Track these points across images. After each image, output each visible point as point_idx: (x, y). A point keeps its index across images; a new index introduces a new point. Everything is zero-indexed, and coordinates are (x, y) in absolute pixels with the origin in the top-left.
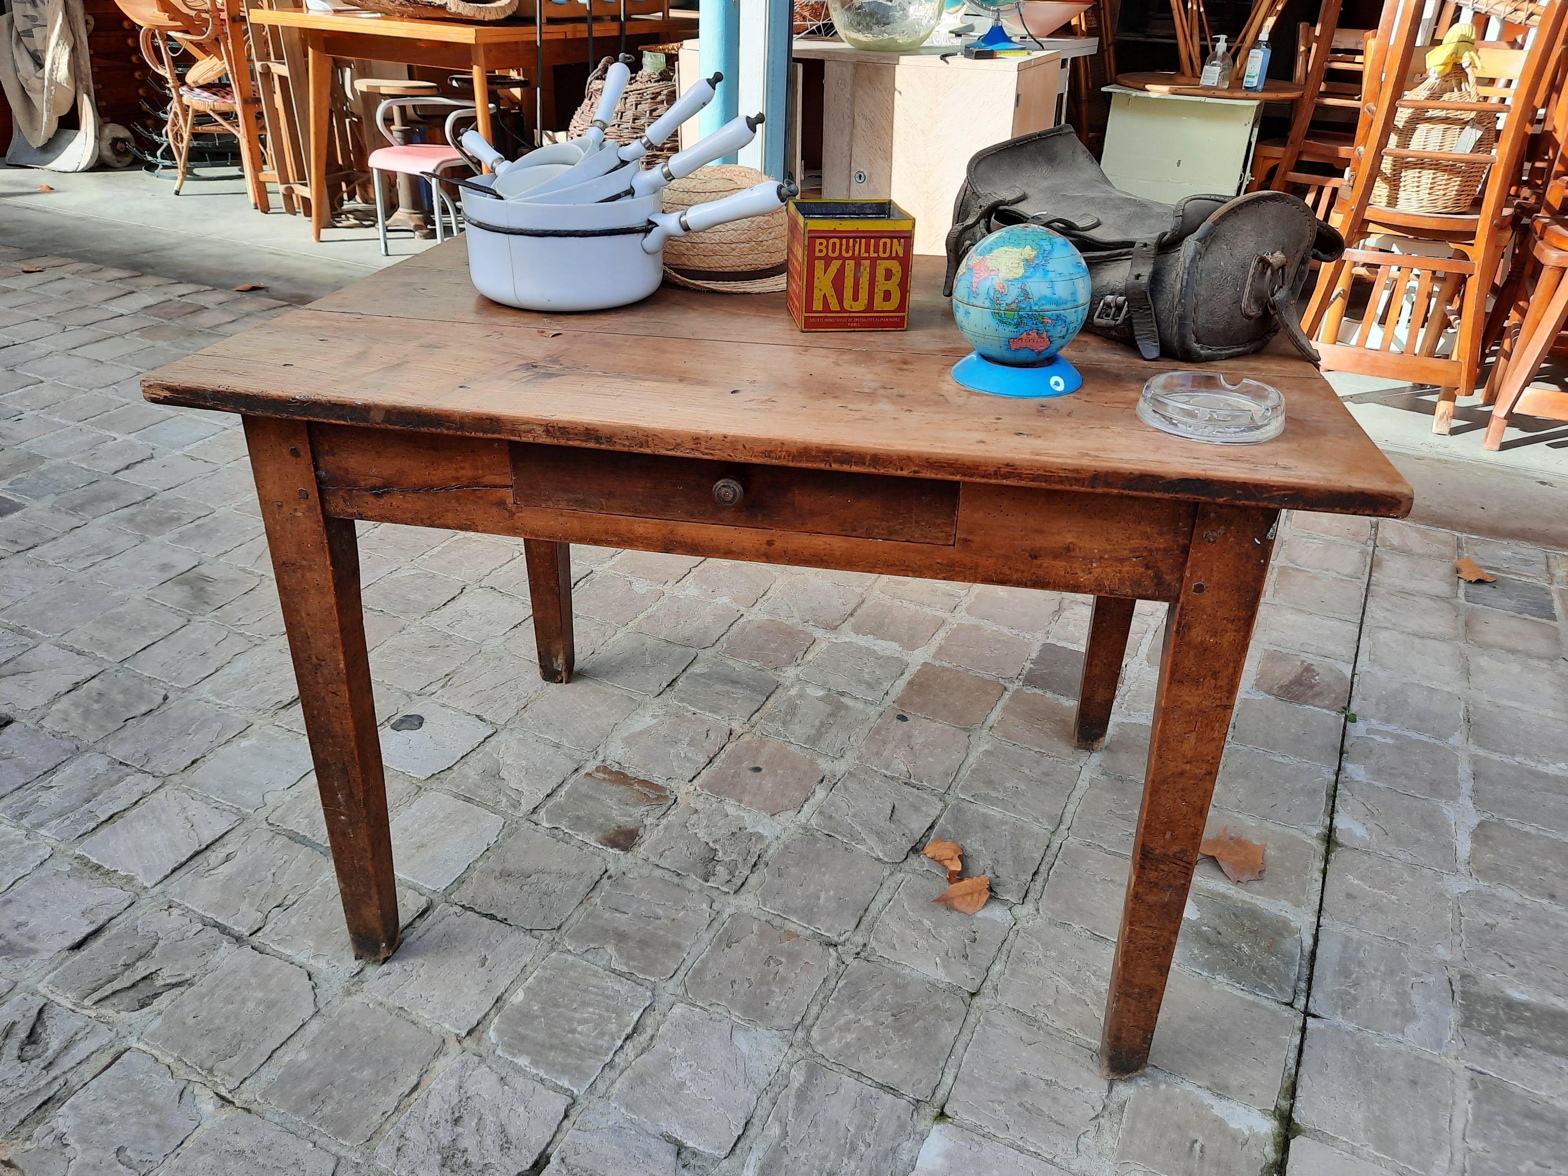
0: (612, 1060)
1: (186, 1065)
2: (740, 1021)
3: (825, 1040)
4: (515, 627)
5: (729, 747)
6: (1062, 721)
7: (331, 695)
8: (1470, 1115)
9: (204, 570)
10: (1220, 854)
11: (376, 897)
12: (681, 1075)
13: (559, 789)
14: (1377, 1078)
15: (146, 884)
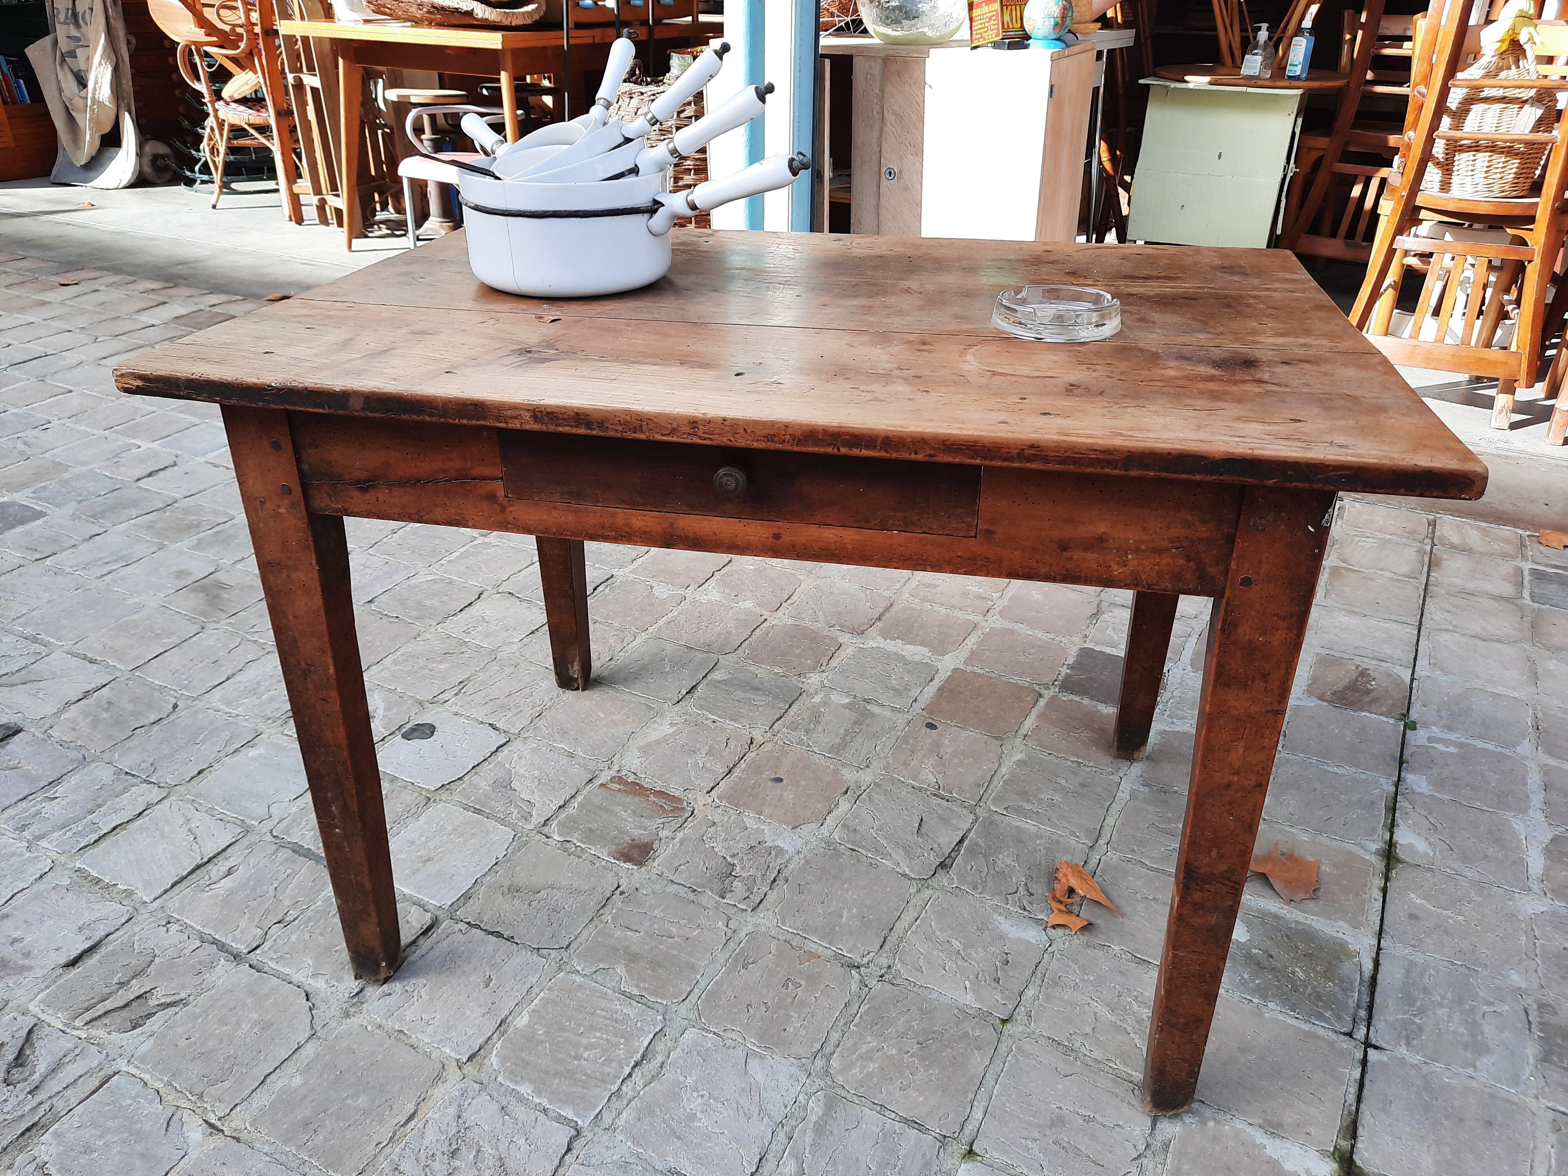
0: (619, 1089)
1: (176, 1089)
2: (755, 1048)
3: (845, 1069)
4: (533, 633)
5: (750, 756)
6: (1102, 729)
7: (321, 702)
8: (1553, 1161)
9: (221, 577)
10: (1271, 871)
11: (374, 914)
12: (692, 1106)
13: (573, 801)
14: (1447, 1117)
15: (146, 899)
